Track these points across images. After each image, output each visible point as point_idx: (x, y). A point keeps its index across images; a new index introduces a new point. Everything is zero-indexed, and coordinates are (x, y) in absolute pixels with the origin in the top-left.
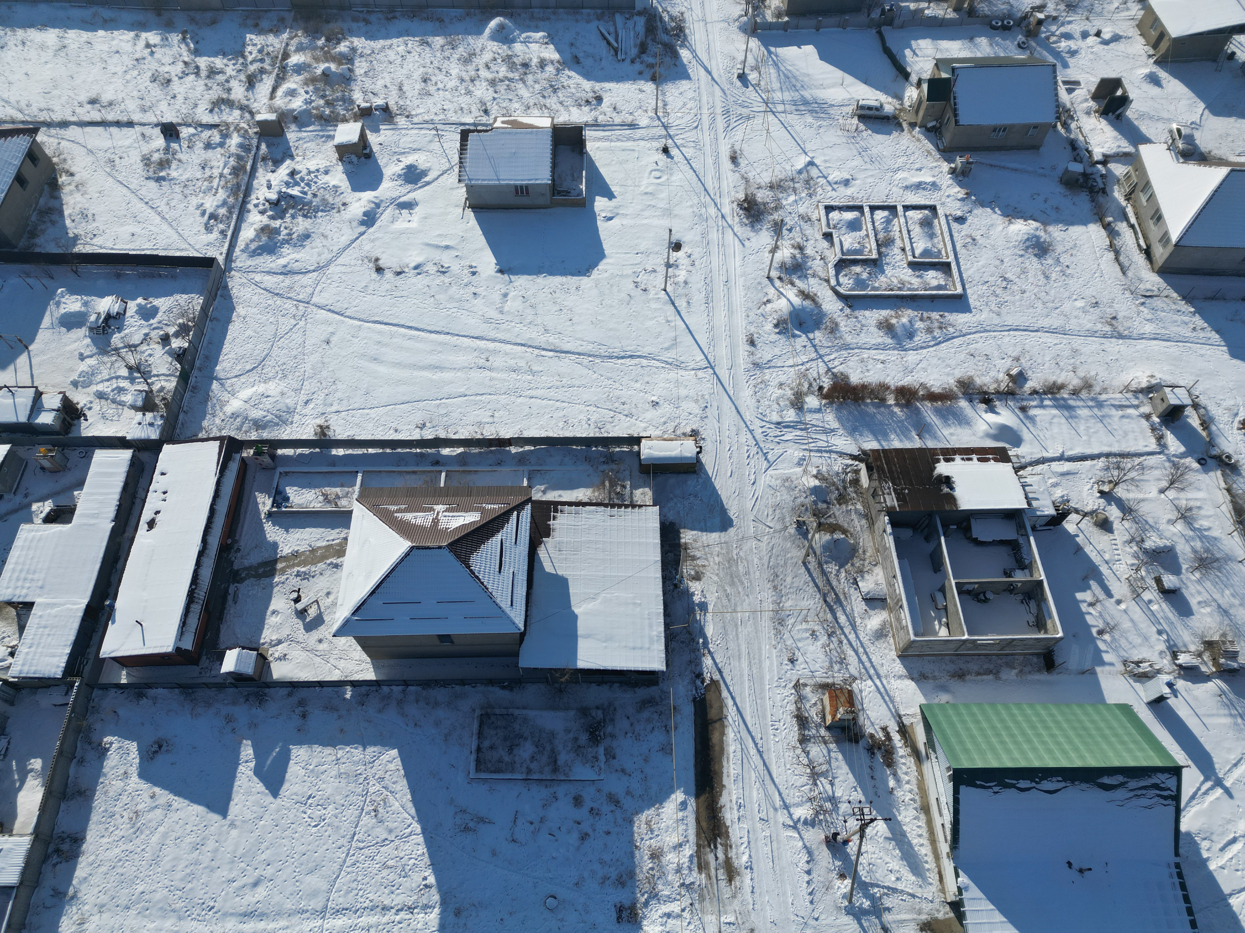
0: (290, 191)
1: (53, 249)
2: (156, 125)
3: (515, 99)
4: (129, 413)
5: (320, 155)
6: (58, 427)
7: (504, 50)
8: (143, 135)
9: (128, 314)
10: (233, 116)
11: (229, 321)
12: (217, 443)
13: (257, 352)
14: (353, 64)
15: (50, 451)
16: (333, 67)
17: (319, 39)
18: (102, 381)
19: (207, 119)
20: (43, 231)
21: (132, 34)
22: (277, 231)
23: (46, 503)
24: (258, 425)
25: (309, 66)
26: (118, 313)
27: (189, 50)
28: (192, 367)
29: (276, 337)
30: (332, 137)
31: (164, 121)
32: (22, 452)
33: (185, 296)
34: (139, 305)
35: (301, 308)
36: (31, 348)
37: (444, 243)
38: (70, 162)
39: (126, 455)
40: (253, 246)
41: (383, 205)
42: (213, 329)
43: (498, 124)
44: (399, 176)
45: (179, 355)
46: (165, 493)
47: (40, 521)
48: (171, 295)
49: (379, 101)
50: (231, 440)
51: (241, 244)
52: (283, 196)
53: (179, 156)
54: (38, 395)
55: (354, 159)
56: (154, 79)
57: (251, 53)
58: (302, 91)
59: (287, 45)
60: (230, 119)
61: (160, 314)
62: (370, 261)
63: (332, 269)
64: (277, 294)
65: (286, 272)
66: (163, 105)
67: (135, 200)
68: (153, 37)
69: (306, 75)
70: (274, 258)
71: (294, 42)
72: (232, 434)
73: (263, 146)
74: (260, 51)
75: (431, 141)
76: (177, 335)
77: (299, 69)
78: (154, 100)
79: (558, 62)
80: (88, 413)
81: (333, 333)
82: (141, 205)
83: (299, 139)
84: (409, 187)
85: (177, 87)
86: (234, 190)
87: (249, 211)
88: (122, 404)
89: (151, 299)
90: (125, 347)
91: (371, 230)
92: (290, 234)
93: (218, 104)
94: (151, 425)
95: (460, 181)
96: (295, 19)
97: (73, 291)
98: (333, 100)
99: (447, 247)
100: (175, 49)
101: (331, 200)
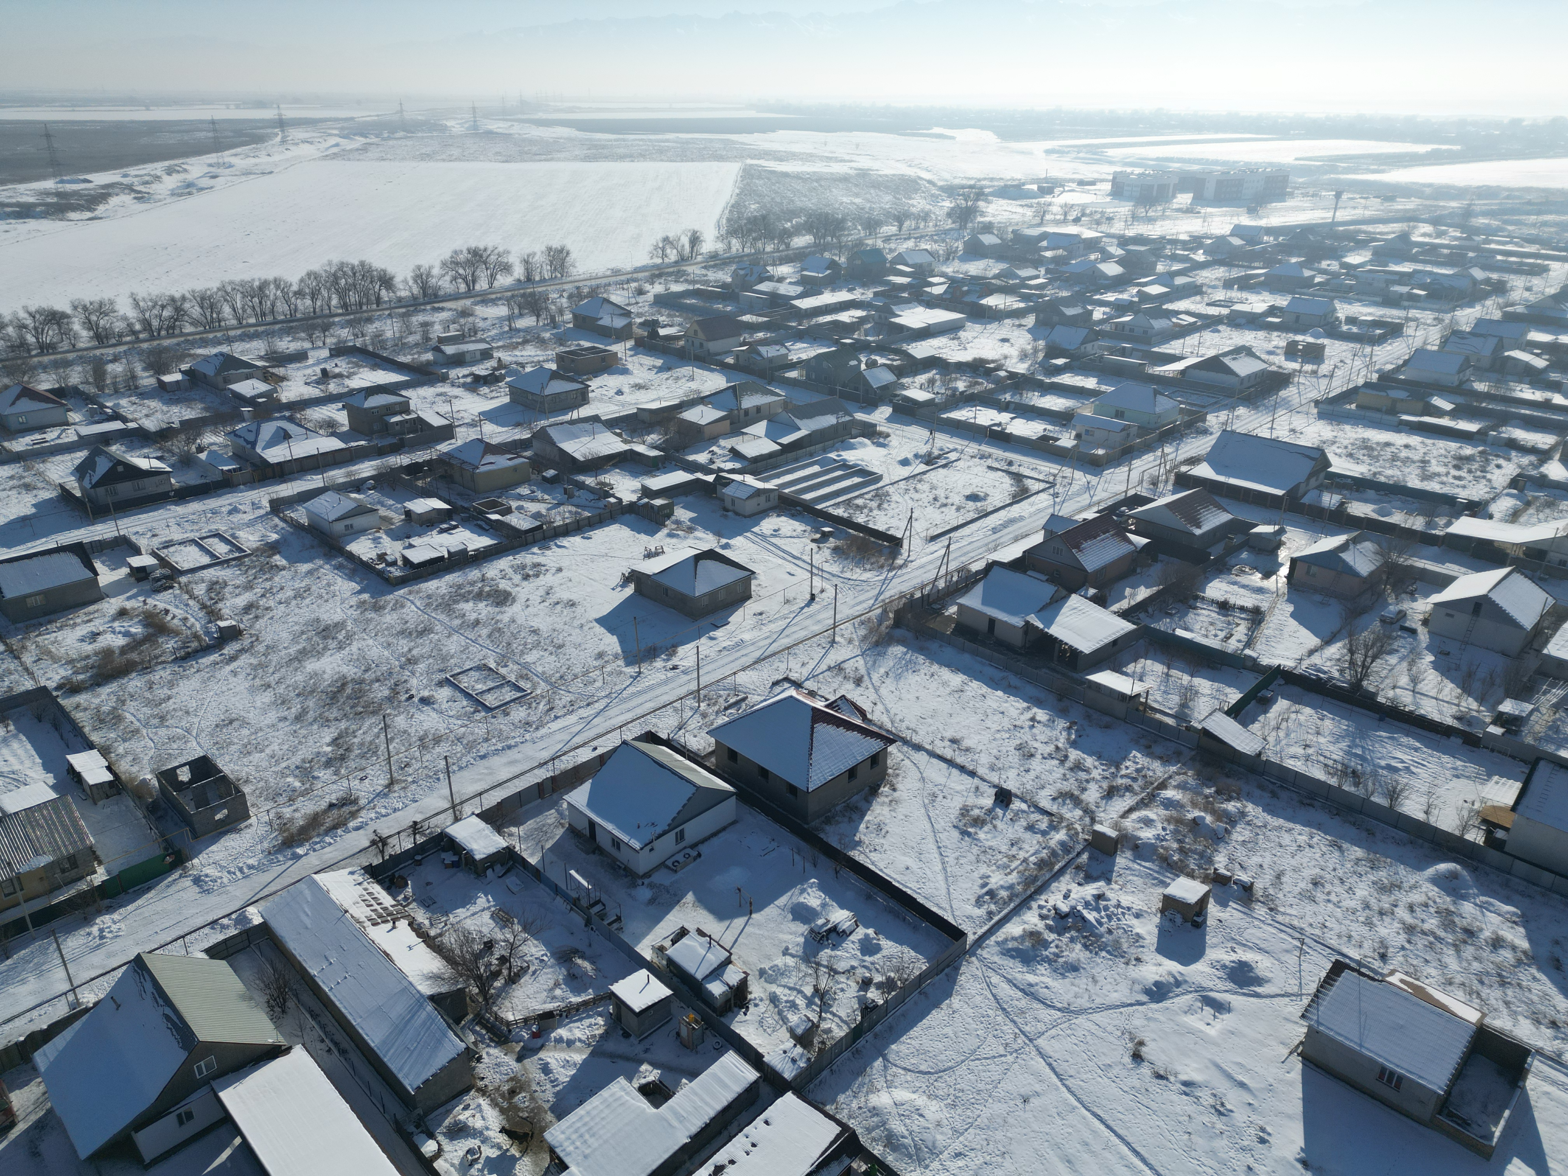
0: (1085, 913)
1: (834, 842)
2: (995, 786)
3: (1435, 964)
4: (784, 1034)
5: (1141, 895)
6: (718, 1004)
7: (1446, 901)
8: (977, 788)
9: (851, 938)
10: (1073, 814)
11: (937, 1005)
12: (837, 1129)
13: (943, 1057)
14: (1233, 827)
15: (696, 1022)
16: (1209, 819)
17: (1209, 787)
18: (784, 986)
19: (1045, 804)
20: (838, 823)
21: (1025, 705)
22: (1046, 944)
23: (655, 1071)
24: (891, 1141)
25: (1183, 806)
26: (844, 931)
27: (1068, 739)
28: (870, 1028)
29: (973, 1055)
30: (1167, 885)
31: (1005, 786)
32: (676, 1004)
33: (913, 953)
34: (867, 935)
35: (1019, 1041)
36: (753, 916)
37: (1240, 1078)
38: (900, 779)
39: (751, 1075)
40: (1011, 945)
41: (1185, 986)
42: (916, 1003)
43: (1394, 979)
44: (1224, 967)
45: (867, 1008)
46: (754, 1145)
47: (636, 1086)
48: (901, 944)
49: (1244, 877)
50: (853, 1136)
51: (1000, 935)
52: (1073, 913)
53: (998, 823)
54: (728, 962)
55: (1179, 919)
56: (1019, 748)
57: (1127, 768)
58: (1160, 826)
59: (1170, 777)
60: (1068, 815)
61: (879, 956)
62: (1131, 1040)
63: (1081, 1020)
64: (1004, 1009)
65: (1028, 992)
66: (1012, 774)
67: (931, 840)
68: (1042, 715)
69: (1174, 813)
70: (1025, 969)
71: (1179, 779)
72: (859, 1131)
73: (1085, 856)
74: (1138, 771)
75: (1287, 951)
76: (879, 986)
77: (1168, 804)
78: (1007, 765)
79: (1525, 952)
80: (752, 1009)
81: (1037, 1094)
82: (932, 847)
83: (1128, 869)
84: (1230, 986)
85: (1036, 765)
86: (1028, 881)
87: (1030, 908)
88: (785, 1020)
89: (881, 937)
90: (827, 967)
91: (1154, 1006)
92: (1057, 956)
93: (1063, 796)
94: (794, 1061)
95: (1303, 1016)
96: (1193, 759)
97: (822, 888)
98: (1190, 850)
99: (1242, 1085)
100: (1055, 733)
101: (1125, 946)
